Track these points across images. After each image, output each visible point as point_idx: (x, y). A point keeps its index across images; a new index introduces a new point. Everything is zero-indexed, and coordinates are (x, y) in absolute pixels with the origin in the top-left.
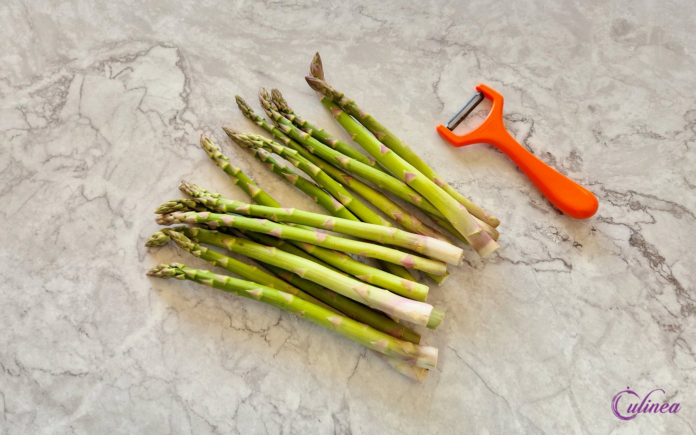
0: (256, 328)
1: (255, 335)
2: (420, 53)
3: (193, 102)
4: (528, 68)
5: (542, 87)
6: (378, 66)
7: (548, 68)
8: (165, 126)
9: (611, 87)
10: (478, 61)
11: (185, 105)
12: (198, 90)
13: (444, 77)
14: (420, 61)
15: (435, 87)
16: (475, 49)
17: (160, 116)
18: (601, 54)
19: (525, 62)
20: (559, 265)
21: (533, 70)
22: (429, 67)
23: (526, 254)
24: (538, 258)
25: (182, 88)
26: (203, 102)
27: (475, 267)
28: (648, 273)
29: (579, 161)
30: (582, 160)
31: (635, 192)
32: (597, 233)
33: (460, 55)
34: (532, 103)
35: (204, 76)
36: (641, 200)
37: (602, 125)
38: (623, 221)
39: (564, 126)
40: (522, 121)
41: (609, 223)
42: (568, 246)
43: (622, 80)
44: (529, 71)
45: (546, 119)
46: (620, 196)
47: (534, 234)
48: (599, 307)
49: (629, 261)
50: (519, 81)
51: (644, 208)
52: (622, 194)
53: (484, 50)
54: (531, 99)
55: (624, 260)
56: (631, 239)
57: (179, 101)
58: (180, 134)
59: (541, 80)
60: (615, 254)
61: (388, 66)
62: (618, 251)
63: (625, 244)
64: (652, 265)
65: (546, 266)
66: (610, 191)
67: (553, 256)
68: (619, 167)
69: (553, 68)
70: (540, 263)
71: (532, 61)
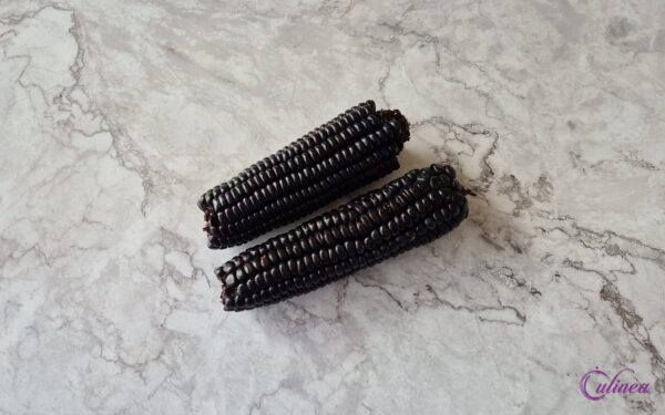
0: (131, 361)
1: (129, 369)
2: (366, 41)
3: (85, 80)
4: (498, 69)
5: (513, 94)
6: (315, 52)
7: (523, 72)
8: (48, 105)
9: (599, 101)
10: (438, 55)
11: (74, 82)
12: (92, 64)
13: (393, 72)
14: (366, 50)
15: (382, 84)
16: (435, 40)
17: (43, 93)
18: (591, 59)
19: (495, 62)
20: (510, 316)
21: (504, 72)
22: (376, 59)
23: (470, 298)
24: (486, 304)
25: (73, 60)
26: (97, 80)
27: (407, 310)
28: (619, 335)
29: (549, 189)
30: (552, 188)
31: (614, 234)
32: (561, 279)
33: (416, 47)
34: (499, 113)
35: (102, 48)
36: (621, 243)
37: (583, 146)
38: (596, 267)
39: (536, 143)
40: (484, 133)
41: (577, 268)
42: (524, 292)
43: (613, 93)
44: (499, 73)
45: (515, 133)
46: (595, 236)
47: (483, 275)
48: (554, 372)
49: (597, 318)
50: (486, 84)
51: (623, 254)
52: (597, 234)
53: (447, 43)
54: (497, 107)
55: (592, 316)
56: (602, 291)
57: (68, 75)
58: (65, 116)
59: (512, 86)
60: (580, 307)
61: (327, 54)
62: (585, 304)
63: (596, 296)
64: (626, 326)
65: (494, 314)
66: (584, 230)
67: (504, 304)
68: (598, 200)
69: (529, 71)
70: (488, 311)
71: (504, 60)
